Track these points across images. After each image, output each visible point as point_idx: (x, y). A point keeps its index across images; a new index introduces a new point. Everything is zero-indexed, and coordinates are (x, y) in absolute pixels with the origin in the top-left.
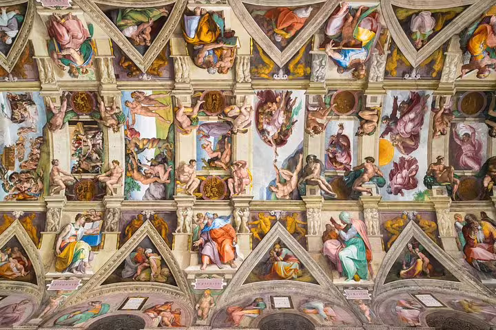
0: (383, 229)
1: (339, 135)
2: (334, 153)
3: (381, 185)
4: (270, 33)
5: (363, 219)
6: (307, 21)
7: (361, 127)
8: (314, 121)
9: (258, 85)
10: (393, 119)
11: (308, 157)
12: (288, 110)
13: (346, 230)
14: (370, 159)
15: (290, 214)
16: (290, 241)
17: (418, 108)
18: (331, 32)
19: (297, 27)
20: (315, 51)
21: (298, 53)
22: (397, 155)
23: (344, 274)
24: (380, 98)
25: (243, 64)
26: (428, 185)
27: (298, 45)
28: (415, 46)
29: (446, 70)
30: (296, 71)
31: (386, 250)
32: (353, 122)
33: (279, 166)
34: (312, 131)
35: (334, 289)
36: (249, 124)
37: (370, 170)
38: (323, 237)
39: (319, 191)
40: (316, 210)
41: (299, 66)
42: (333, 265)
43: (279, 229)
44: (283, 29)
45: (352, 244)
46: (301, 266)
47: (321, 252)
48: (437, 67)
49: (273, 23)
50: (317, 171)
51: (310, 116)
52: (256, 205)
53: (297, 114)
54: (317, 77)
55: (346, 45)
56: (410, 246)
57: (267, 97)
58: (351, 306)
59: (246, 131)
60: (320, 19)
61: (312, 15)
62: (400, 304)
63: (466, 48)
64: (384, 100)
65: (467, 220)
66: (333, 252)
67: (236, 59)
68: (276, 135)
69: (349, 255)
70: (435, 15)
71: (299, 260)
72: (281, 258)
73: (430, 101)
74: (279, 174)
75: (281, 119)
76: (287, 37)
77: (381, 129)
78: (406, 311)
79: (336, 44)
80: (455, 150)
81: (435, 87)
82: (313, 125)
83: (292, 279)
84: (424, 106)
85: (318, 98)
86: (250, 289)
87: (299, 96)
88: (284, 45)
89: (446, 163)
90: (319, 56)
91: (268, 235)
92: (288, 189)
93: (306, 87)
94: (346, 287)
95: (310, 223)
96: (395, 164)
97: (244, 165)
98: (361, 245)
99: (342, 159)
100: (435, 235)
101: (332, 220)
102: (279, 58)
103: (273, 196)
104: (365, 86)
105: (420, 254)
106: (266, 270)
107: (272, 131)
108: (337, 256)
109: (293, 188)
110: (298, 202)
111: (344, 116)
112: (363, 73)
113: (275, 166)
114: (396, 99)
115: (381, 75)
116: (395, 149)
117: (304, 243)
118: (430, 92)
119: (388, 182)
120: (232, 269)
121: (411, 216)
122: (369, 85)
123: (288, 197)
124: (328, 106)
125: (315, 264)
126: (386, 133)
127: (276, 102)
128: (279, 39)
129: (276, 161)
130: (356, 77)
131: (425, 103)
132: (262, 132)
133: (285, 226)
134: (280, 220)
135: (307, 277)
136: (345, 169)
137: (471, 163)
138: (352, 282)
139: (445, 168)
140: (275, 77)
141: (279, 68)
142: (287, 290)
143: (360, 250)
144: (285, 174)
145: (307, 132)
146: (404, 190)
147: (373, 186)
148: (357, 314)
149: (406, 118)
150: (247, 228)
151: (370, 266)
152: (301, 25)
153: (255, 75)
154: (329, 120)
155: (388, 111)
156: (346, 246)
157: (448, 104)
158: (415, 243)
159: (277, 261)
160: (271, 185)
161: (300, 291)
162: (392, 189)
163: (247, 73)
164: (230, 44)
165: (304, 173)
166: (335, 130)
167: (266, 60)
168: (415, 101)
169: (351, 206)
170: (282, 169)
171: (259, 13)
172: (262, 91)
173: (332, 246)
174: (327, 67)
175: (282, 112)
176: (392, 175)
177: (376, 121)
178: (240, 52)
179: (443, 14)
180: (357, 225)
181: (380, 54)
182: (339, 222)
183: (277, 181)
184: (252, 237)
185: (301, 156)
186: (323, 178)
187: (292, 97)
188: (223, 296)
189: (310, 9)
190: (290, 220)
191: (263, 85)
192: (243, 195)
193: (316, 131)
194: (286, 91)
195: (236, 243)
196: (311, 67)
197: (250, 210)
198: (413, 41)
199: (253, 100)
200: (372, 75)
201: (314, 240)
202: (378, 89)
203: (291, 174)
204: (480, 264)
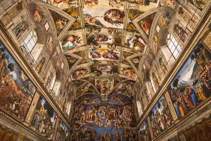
0: (80, 52)
1: (108, 38)
2: (102, 37)
3: (93, 50)
4: (144, 19)
5: (82, 46)
6: (145, 32)
7: (110, 45)
8: (113, 31)
9: (127, 12)
10: (112, 52)
11: (100, 29)
12: (117, 22)
13: (77, 42)
14: (100, 47)
15: (79, 23)
16: (69, 25)
17: (115, 58)
18: (140, 39)
19: (144, 29)
20: (135, 33)
21: (136, 28)
22: (102, 53)
23: (63, 44)
24: (119, 50)
25: (136, 7)
26: (94, 61)
27: (138, 28)
28: (131, 59)
29: (124, 65)
30: (130, 26)
31: (73, 53)
32: (112, 42)
33: (97, 18)
34: (109, 30)
35: (58, 42)
36: (113, 6)
37: (97, 47)
38: (73, 35)
39: (89, 33)
40: (82, 32)
41: (131, 28)
42: (65, 40)
43: (73, 20)
44: (144, 24)
45: (73, 44)
46: (62, 30)
47: (68, 36)
48: (125, 63)
49: (148, 21)
50: (95, 31)
51: (114, 29)
52: (81, 9)
53: (115, 25)
54: (127, 33)
55: (135, 43)
56: (76, 58)
57: (122, 15)
58: (54, 50)
59: (110, 5)
60: (144, 37)
61: (146, 34)
62: (59, 61)
63: (128, 69)
64: (118, 51)
65: (85, 69)
66: (69, 39)
67: (138, 4)
68: (108, 17)
69: (69, 44)
70: (138, 64)
71: (63, 29)
72: (63, 22)
73: (117, 61)
74: (94, 18)
75: (114, 19)
76: (142, 25)
77: (109, 49)
78: (58, 63)
79: (136, 40)
80: (103, 65)
81: (120, 62)
82: (111, 30)
83: (56, 27)
84: (115, 60)
85: (120, 33)
86: (47, 11)
87: (121, 26)
88: (140, 23)
89: (100, 64)
90: (134, 34)
91: (70, 16)
92: (88, 22)
93: (124, 29)
94: (59, 46)
95: (77, 31)
96: (99, 53)
97: (96, 3)
98: (73, 47)
99: (100, 39)
100: (80, 63)
101: (80, 38)
102: (135, 21)
103: (85, 16)
104: (122, 46)
105: (74, 61)
106: (56, 17)
107: (110, 16)
108: (68, 41)
109: (89, 24)
110: (84, 26)
111: (114, 40)
112: (126, 46)
113: (96, 17)
114: (118, 53)
115: (125, 51)
116: (104, 53)
117: (70, 29)
118: (119, 61)
119: (94, 52)
120: (53, 3)
121: (85, 58)
122: (122, 48)
123: (85, 22)
124: (117, 35)
125: (63, 34)
126: (108, 50)
127: (120, 18)
128: (142, 22)
129: (99, 17)
130: (125, 44)
131: (116, 60)
132: (109, 11)
133: (74, 22)
134: (76, 20)
135: (58, 32)
136: (97, 40)
137: (100, 68)
138: (61, 47)
139: (99, 64)
140: (129, 19)
141: (132, 21)
142: (51, 26)
143: (72, 47)
144: (94, 20)
145: (109, 28)
146: (92, 55)
147: (92, 48)
148: (53, 53)
149: (112, 55)
150: (71, 6)
151: (68, 50)
152: (144, 30)
153: (131, 11)
154: (113, 35)
155: (114, 51)
156: (72, 43)
157: (115, 64)
158: (77, 59)
159: (61, 20)
160: (89, 15)
161: (53, 30)
162: (92, 53)
163: (132, 8)
164: (144, 2)
165: (95, 28)
166: (109, 37)
167: (135, 16)
168: (117, 58)
169: (85, 42)
170: (96, 19)
171: (152, 16)
172: (124, 13)
173: (71, 38)
174: (129, 36)
175: (116, 20)
176: (96, 52)
177: (112, 48)
178: (141, 6)
179: (138, 65)
180: (79, 45)
181: (131, 51)
182: (79, 40)
183: (91, 18)
184: (68, 9)
185: (100, 26)
186: (94, 33)
187: (121, 24)
188: (40, 3)
189: (148, 34)
190: (77, 24)
191: (127, 14)
192: (84, 4)
193: (109, 31)
194: (124, 22)
195: (64, 2)
196: (130, 32)
197: (78, 7)
198: (133, 58)
199: (122, 9)
200: (125, 48)
201: (72, 33)
202: (121, 50)
203: (94, 23)
204: (75, 73)
